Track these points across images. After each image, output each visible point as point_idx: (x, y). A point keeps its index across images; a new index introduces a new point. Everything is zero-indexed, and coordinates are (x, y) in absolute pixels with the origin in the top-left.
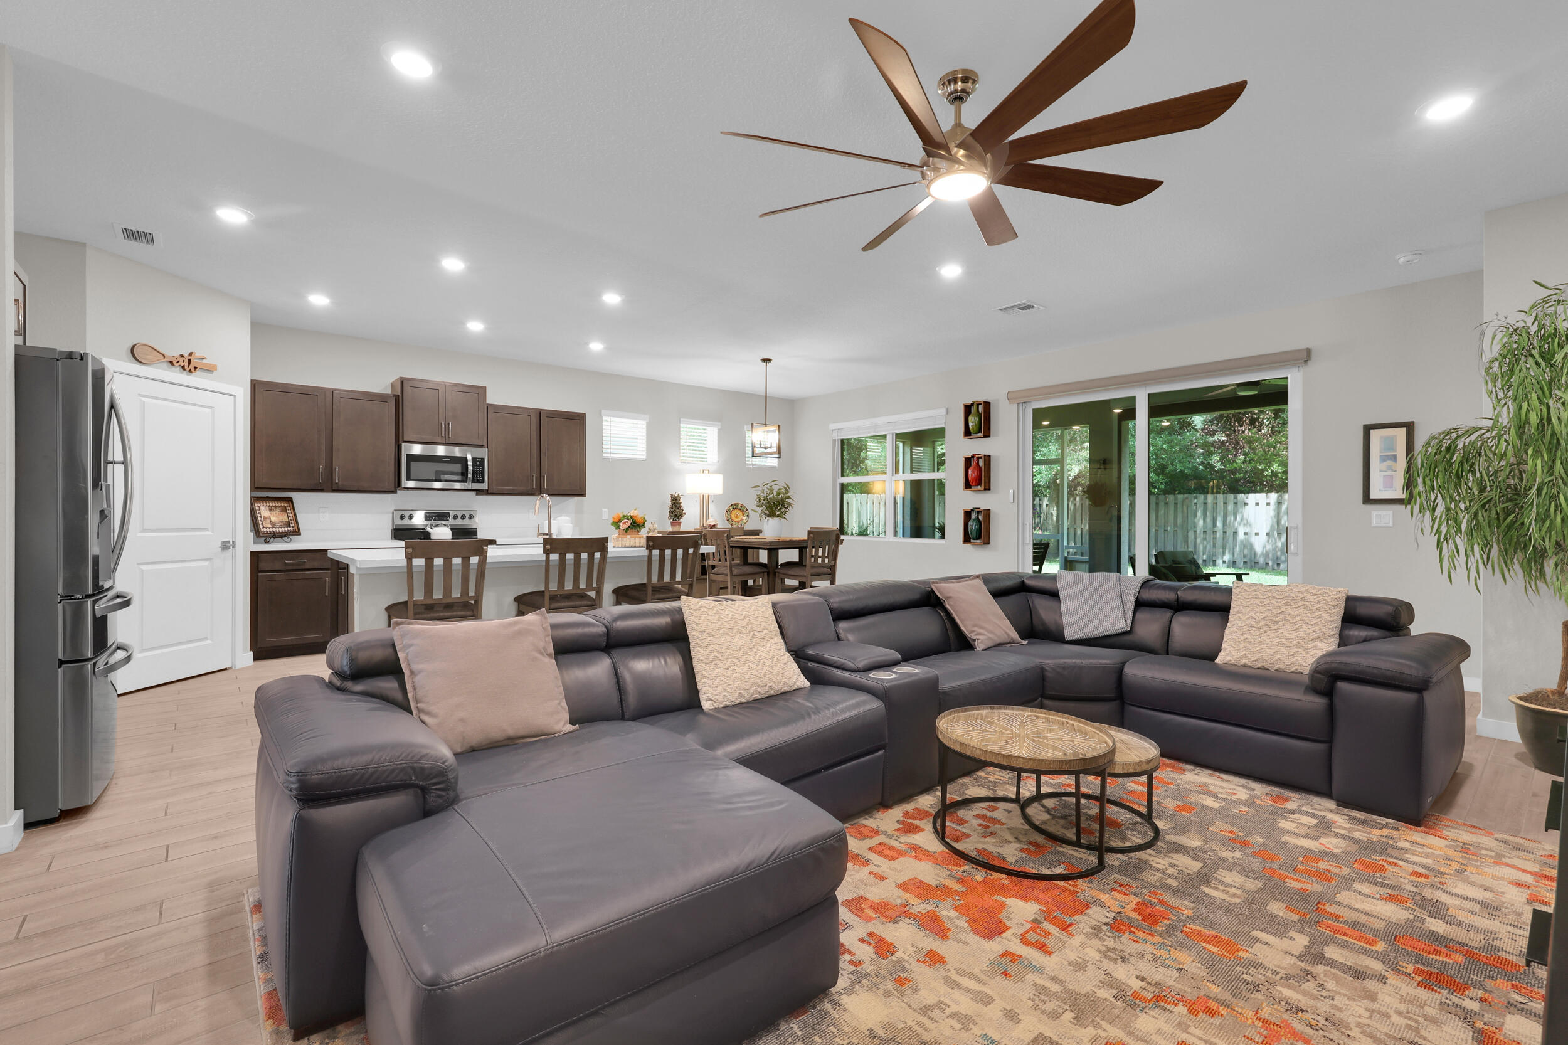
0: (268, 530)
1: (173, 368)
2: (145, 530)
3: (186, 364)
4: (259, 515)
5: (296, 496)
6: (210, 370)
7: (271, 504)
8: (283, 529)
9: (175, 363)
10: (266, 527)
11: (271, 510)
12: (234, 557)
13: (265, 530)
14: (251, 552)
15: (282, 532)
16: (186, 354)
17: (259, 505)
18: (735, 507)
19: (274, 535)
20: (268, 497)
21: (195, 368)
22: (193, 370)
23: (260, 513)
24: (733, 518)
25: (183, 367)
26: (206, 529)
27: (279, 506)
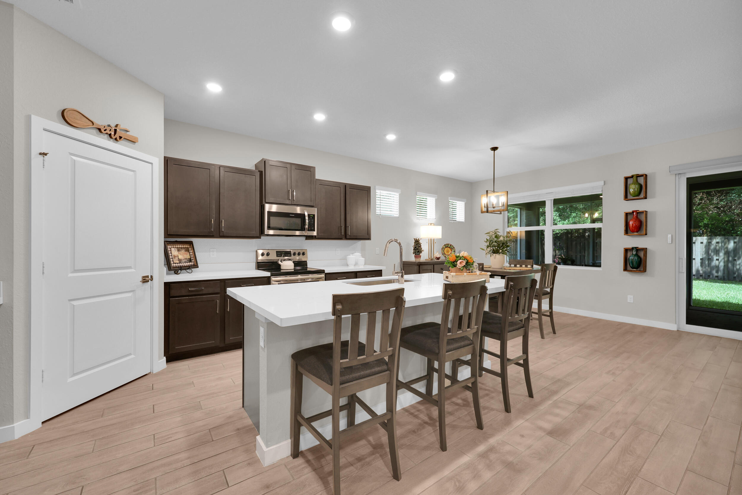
0: (177, 265)
1: (102, 135)
2: (76, 271)
3: (113, 133)
4: (170, 254)
5: (195, 240)
6: (133, 141)
7: (179, 247)
8: (187, 264)
9: (103, 130)
10: (175, 263)
11: (178, 250)
12: (152, 288)
13: (175, 265)
14: (165, 283)
15: (186, 266)
16: (113, 125)
17: (170, 247)
18: (447, 246)
19: (181, 268)
20: (176, 241)
21: (120, 138)
22: (118, 139)
23: (171, 253)
24: (445, 253)
25: (110, 135)
26: (130, 268)
27: (184, 248)
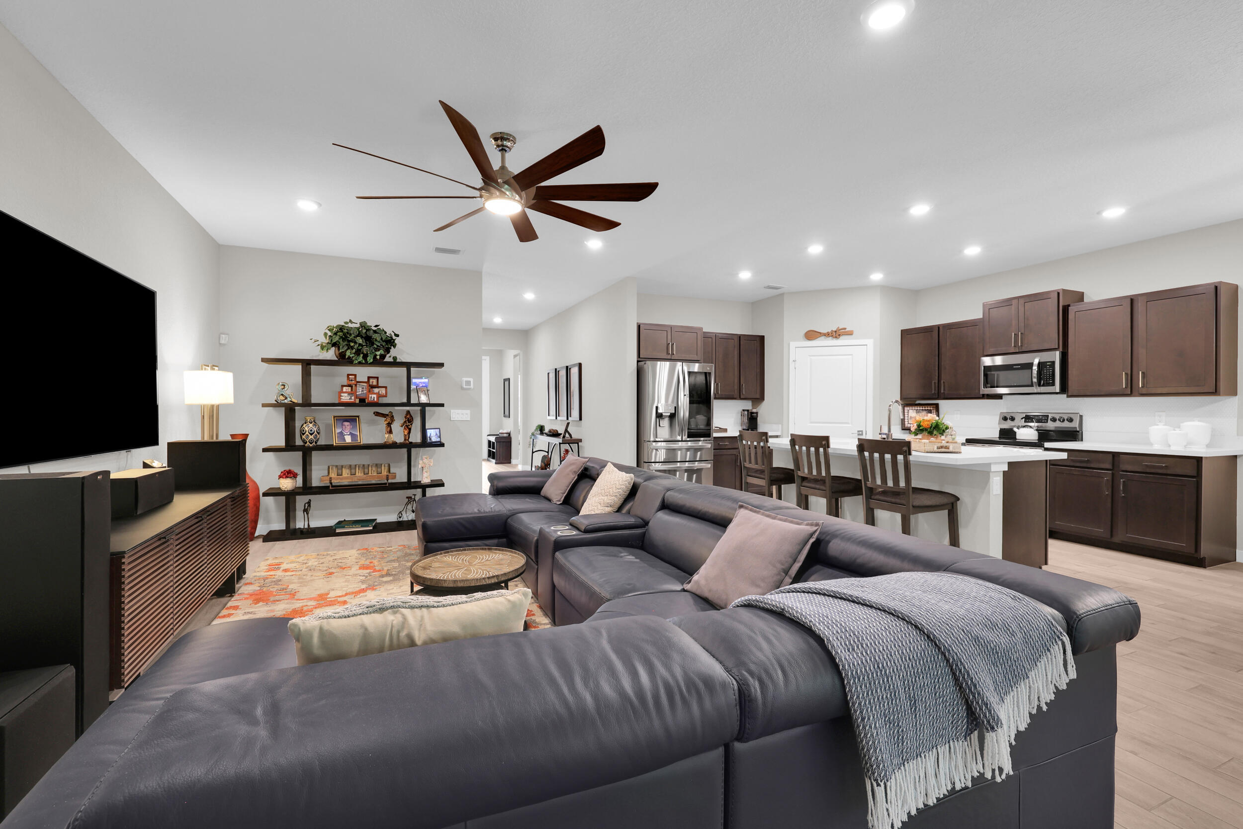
2: (811, 423)
3: (835, 334)
7: (920, 408)
9: (828, 335)
11: (918, 413)
16: (835, 329)
17: (909, 409)
20: (916, 404)
21: (840, 335)
22: (838, 337)
25: (833, 336)
26: (848, 423)
27: (925, 410)
